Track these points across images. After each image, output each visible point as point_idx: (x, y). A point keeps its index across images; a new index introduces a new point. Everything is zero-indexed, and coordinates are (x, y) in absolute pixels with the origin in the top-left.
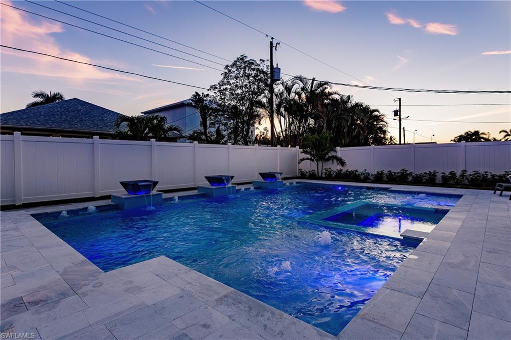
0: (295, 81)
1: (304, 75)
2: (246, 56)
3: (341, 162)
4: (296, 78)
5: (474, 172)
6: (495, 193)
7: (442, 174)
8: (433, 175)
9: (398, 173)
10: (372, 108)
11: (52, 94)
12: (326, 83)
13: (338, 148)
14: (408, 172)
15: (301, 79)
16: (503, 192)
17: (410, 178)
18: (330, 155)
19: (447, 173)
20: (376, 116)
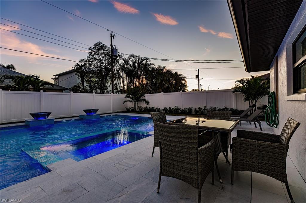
0: (130, 57)
1: (135, 54)
2: (101, 43)
3: (147, 102)
4: (130, 55)
5: (210, 107)
7: (195, 109)
8: (191, 109)
9: (173, 108)
10: (179, 73)
11: (7, 65)
12: (147, 59)
13: (146, 95)
14: (178, 108)
15: (133, 56)
18: (142, 98)
19: (197, 109)
20: (181, 78)
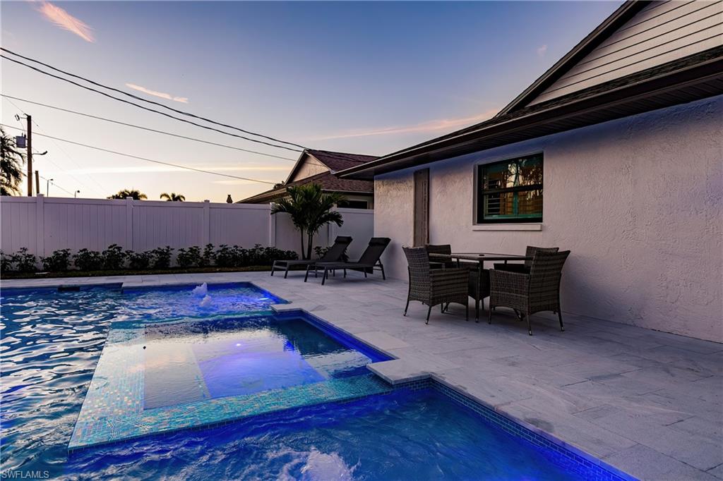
5: (221, 246)
6: (272, 275)
9: (103, 253)
14: (123, 251)
16: (289, 272)
17: (126, 262)
19: (187, 250)
